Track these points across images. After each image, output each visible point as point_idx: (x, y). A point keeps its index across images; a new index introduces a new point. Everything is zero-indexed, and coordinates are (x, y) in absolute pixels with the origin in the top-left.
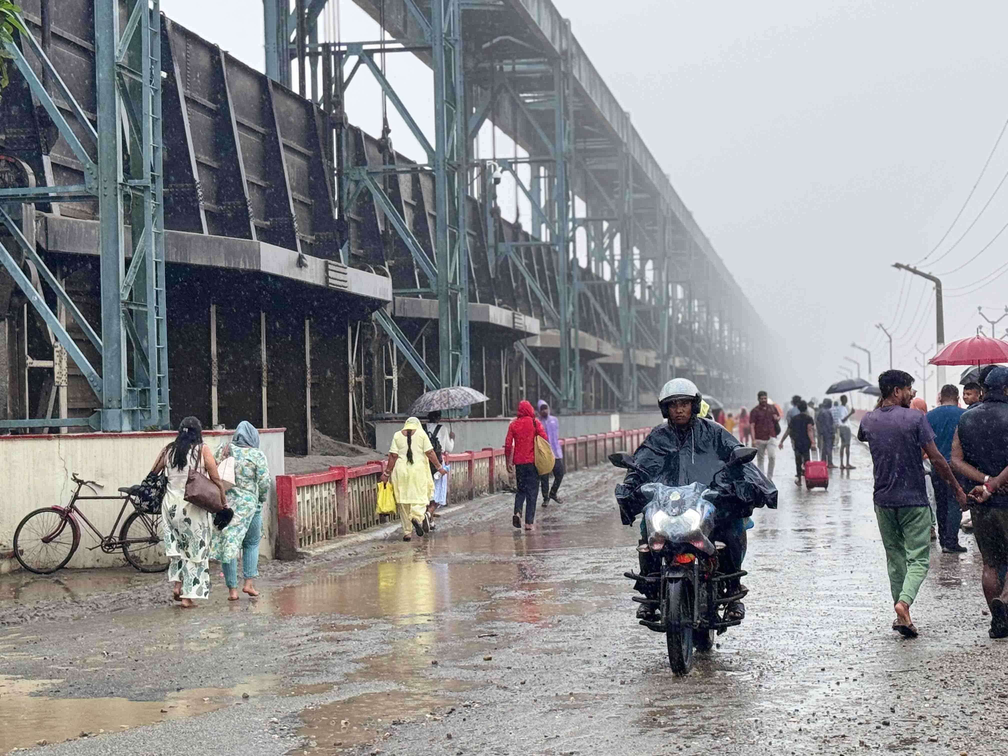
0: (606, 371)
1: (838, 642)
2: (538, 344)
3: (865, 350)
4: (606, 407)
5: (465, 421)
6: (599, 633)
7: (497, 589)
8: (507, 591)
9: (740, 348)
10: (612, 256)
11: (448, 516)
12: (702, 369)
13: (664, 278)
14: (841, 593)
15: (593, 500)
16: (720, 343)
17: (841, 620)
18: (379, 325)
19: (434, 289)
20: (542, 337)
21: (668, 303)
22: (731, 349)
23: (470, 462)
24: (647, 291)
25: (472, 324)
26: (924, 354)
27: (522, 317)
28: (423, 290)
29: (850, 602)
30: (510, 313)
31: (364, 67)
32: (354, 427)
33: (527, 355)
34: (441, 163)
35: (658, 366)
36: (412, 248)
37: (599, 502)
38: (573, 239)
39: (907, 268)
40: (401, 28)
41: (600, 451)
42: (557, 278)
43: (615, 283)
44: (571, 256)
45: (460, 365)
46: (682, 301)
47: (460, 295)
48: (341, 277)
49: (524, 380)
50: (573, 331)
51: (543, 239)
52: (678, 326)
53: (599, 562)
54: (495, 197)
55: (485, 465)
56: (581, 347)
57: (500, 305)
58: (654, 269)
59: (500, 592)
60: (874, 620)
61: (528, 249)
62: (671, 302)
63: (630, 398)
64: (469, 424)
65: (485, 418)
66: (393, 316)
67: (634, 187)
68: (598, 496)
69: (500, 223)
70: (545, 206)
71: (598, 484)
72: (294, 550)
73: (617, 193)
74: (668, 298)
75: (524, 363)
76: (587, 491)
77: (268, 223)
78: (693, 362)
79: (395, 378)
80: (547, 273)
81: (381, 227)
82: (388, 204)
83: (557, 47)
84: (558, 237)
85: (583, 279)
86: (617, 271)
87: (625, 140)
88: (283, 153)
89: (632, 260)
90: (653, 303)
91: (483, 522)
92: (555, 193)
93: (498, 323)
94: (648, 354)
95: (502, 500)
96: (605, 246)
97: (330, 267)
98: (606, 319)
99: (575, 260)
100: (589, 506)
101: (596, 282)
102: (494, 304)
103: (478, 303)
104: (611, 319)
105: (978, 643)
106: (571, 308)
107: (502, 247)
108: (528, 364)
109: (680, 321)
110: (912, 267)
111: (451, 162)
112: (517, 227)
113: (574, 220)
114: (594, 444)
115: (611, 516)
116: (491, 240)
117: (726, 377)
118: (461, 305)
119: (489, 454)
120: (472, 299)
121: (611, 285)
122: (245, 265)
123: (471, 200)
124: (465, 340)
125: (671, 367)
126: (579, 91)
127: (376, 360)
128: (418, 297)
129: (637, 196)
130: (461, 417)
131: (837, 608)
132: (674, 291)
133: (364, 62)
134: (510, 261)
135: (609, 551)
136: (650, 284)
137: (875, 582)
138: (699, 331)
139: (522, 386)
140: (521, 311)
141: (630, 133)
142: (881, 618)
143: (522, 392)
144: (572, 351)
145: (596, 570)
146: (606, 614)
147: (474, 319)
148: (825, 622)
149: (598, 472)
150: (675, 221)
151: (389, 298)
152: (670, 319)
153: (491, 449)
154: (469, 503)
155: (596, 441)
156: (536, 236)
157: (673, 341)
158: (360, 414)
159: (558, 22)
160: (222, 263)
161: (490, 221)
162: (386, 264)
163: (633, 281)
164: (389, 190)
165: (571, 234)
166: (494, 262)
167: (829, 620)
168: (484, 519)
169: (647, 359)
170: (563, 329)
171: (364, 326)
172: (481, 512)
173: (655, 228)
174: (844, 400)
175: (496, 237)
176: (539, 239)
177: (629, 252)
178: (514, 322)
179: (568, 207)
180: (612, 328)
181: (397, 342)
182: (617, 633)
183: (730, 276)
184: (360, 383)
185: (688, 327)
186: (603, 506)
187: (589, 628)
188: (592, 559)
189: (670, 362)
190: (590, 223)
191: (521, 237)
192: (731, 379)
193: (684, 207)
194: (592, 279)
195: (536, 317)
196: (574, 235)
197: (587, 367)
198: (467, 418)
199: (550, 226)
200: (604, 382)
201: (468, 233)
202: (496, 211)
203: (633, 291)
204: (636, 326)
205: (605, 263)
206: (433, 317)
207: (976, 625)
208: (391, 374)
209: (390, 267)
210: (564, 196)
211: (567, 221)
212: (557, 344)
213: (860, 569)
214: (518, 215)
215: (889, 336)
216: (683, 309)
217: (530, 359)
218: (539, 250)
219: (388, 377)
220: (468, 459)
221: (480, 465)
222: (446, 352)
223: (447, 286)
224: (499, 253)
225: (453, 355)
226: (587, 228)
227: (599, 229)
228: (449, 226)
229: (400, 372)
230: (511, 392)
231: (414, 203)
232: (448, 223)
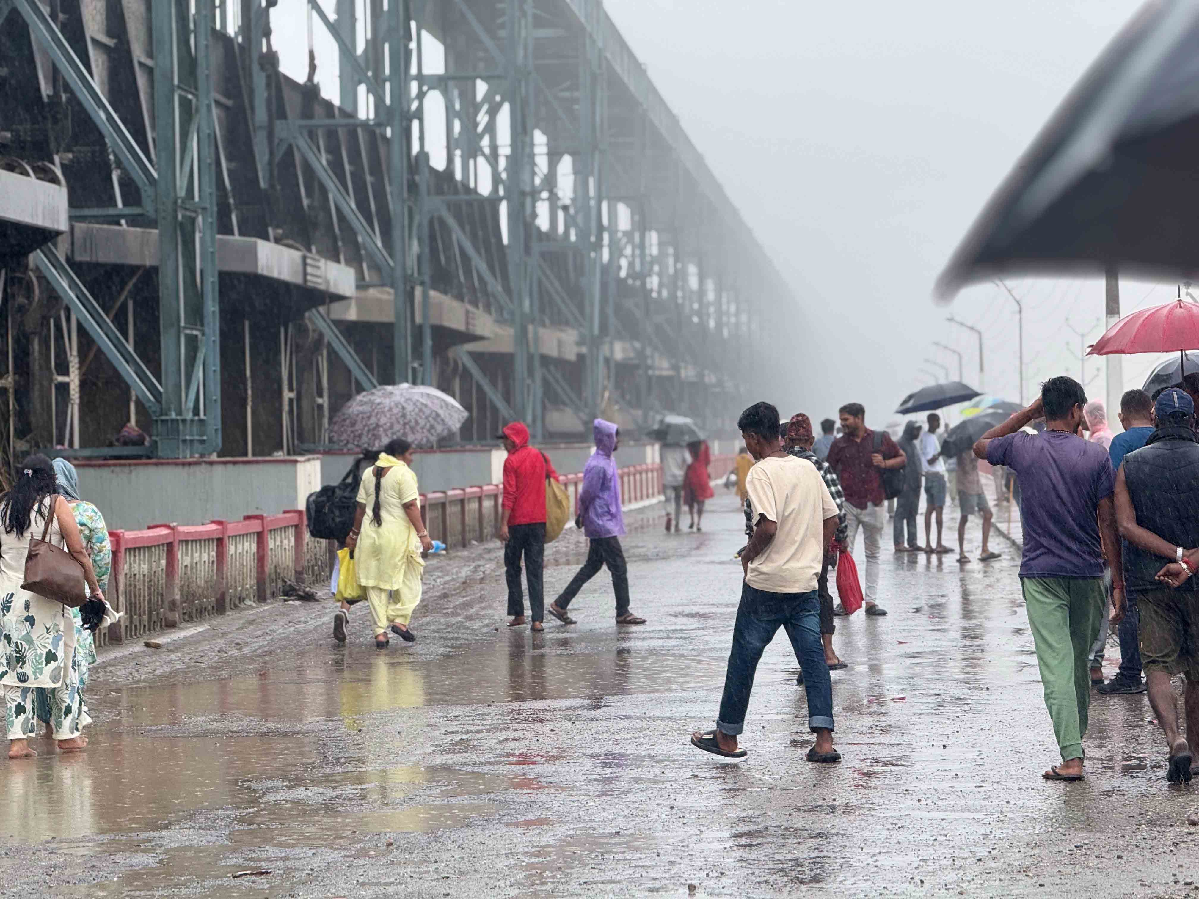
0: (484, 370)
1: (917, 879)
2: (352, 315)
3: (973, 329)
4: (482, 437)
5: (211, 463)
6: (464, 867)
7: (270, 784)
8: (289, 788)
9: (737, 325)
10: (494, 148)
11: (176, 647)
12: (665, 364)
13: (592, 192)
14: (923, 786)
15: (454, 614)
16: (699, 313)
17: (924, 836)
18: (42, 278)
19: (148, 208)
20: (360, 303)
21: (600, 238)
22: (719, 325)
23: (220, 542)
24: (561, 215)
25: (223, 275)
26: (1081, 335)
27: (322, 263)
28: (128, 211)
29: (940, 803)
30: (296, 255)
33: (331, 335)
35: (581, 357)
36: (107, 129)
37: (469, 618)
38: (419, 115)
41: (471, 519)
42: (388, 189)
43: (501, 199)
44: (415, 148)
45: (200, 356)
46: (628, 234)
47: (200, 220)
49: (325, 387)
50: (418, 291)
51: (362, 115)
52: (622, 282)
53: (468, 732)
54: (267, 33)
55: (250, 546)
56: (434, 321)
57: (277, 241)
58: (576, 172)
59: (276, 789)
60: (986, 836)
61: (331, 134)
62: (606, 236)
63: (529, 418)
64: (219, 470)
65: (250, 457)
66: (69, 260)
67: (535, 16)
68: (466, 605)
69: (279, 83)
70: (366, 50)
71: (466, 584)
73: (502, 26)
74: (601, 228)
75: (325, 353)
76: (445, 596)
78: (648, 351)
79: (73, 379)
80: (369, 179)
81: (46, 89)
82: (61, 45)
84: (390, 110)
85: (440, 191)
86: (504, 176)
89: (532, 156)
90: (573, 238)
91: (244, 656)
92: (384, 26)
93: (275, 274)
94: (563, 336)
95: (283, 614)
96: (480, 129)
98: (483, 267)
99: (423, 155)
100: (448, 626)
101: (463, 197)
102: (266, 238)
103: (237, 237)
104: (491, 267)
105: (1180, 878)
106: (415, 247)
107: (281, 129)
108: (333, 356)
109: (623, 274)
112: (310, 90)
113: (420, 78)
114: (459, 508)
115: (491, 644)
116: (261, 115)
117: (710, 378)
118: (201, 239)
119: (255, 526)
120: (225, 228)
121: (493, 202)
123: (222, 37)
124: (211, 307)
125: (607, 361)
127: (36, 347)
128: (119, 224)
129: (543, 33)
130: (202, 456)
131: (916, 814)
132: (613, 214)
134: (297, 156)
135: (486, 710)
136: (567, 202)
137: (988, 766)
138: (659, 292)
139: (321, 395)
140: (319, 252)
142: (998, 833)
143: (320, 407)
144: (418, 332)
145: (463, 746)
146: (478, 831)
147: (227, 268)
148: (893, 841)
149: (469, 559)
150: (614, 81)
151: (63, 225)
152: (605, 270)
153: (260, 517)
154: (218, 621)
155: (462, 502)
156: (349, 109)
157: (610, 311)
161: (259, 80)
162: (56, 158)
163: (534, 195)
164: (61, 16)
165: (414, 106)
166: (266, 158)
167: (901, 838)
168: (246, 650)
169: (560, 343)
170: (401, 286)
171: (12, 279)
172: (240, 637)
173: (576, 94)
174: (934, 421)
175: (269, 109)
176: (353, 115)
177: (527, 139)
178: (305, 274)
179: (408, 53)
180: (495, 286)
181: (80, 312)
182: (500, 866)
183: (718, 188)
185: (638, 283)
186: (476, 625)
187: (446, 856)
188: (454, 726)
189: (605, 350)
190: (451, 84)
191: (318, 110)
192: (720, 383)
194: (456, 192)
195: (348, 263)
196: (420, 108)
197: (445, 362)
198: (214, 457)
199: (376, 89)
200: (480, 388)
201: (217, 102)
202: (270, 60)
203: (534, 215)
204: (540, 282)
205: (481, 160)
206: (148, 262)
207: (1175, 844)
208: (67, 373)
209: (63, 166)
210: (401, 32)
211: (407, 78)
212: (387, 316)
213: (961, 740)
214: (313, 68)
215: (1017, 302)
216: (628, 251)
217: (336, 345)
218: (352, 134)
219: (61, 379)
220: (216, 536)
221: (240, 547)
222: (173, 331)
223: (175, 202)
224: (276, 141)
225: (187, 336)
226: (445, 93)
227: (468, 96)
228: (179, 87)
229: (84, 369)
230: (299, 407)
231: (110, 42)
232: (176, 82)
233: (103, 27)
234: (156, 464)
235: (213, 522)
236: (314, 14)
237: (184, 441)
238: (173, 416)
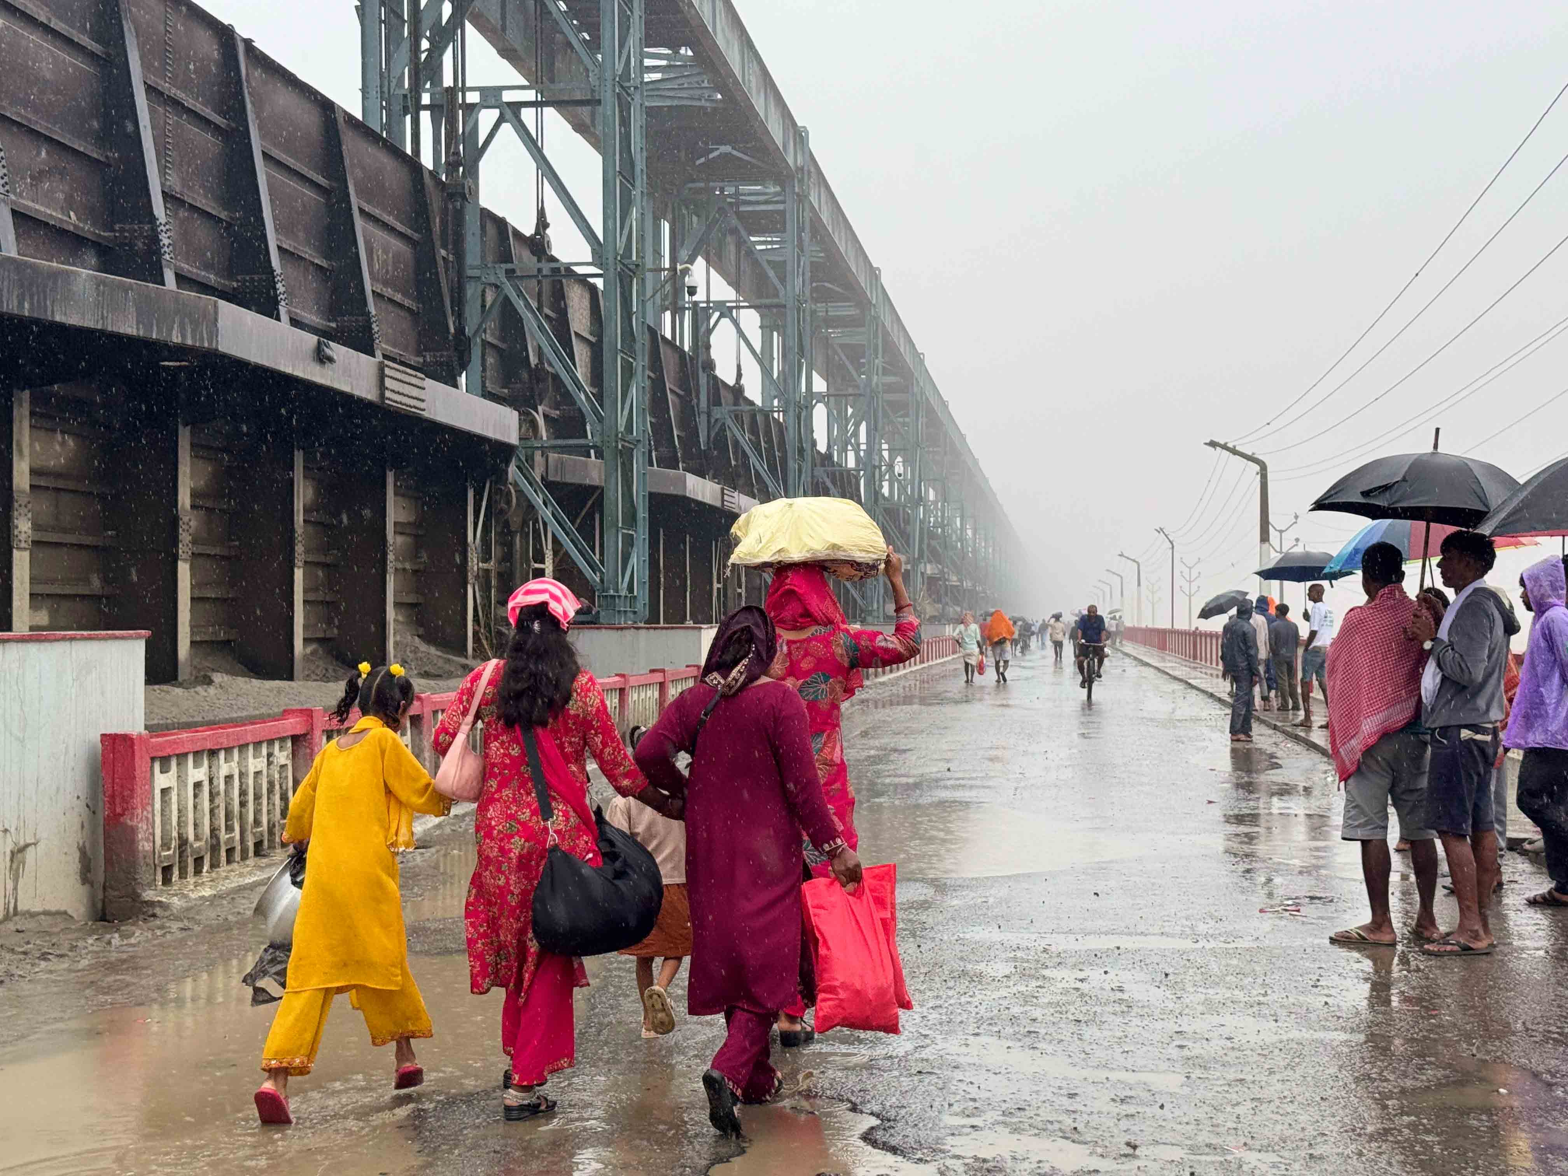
3: (1134, 561)
5: (638, 628)
10: (857, 444)
12: (955, 578)
18: (520, 492)
19: (597, 440)
23: (622, 691)
25: (654, 495)
26: (1190, 568)
27: (735, 495)
30: (716, 487)
31: (506, 128)
32: (476, 634)
34: (611, 260)
38: (810, 418)
39: (1225, 447)
40: (588, 121)
45: (634, 549)
46: (935, 503)
47: (636, 452)
48: (415, 392)
49: (743, 579)
52: (930, 530)
54: (708, 347)
57: (703, 476)
61: (753, 422)
64: (643, 633)
65: (662, 625)
66: (543, 479)
67: (883, 367)
69: (716, 383)
72: (135, 897)
74: (919, 498)
77: (334, 325)
78: (946, 571)
79: (548, 567)
81: (533, 359)
83: (790, 161)
84: (787, 401)
85: (822, 464)
87: (874, 302)
88: (359, 223)
89: (880, 451)
90: (903, 502)
93: (699, 498)
96: (850, 432)
97: (387, 371)
99: (813, 443)
101: (837, 468)
107: (717, 412)
109: (932, 525)
110: (1230, 445)
111: (626, 261)
112: (737, 391)
116: (703, 403)
118: (637, 465)
119: (659, 677)
122: (184, 336)
123: (680, 352)
124: (642, 514)
126: (817, 227)
127: (518, 541)
130: (633, 623)
133: (506, 121)
134: (728, 433)
138: (952, 537)
139: (740, 587)
140: (732, 486)
141: (881, 296)
143: (739, 595)
147: (665, 491)
150: (930, 411)
151: (515, 441)
152: (921, 522)
153: (663, 671)
156: (766, 410)
157: (925, 547)
158: (487, 615)
159: (791, 131)
160: (129, 327)
161: (703, 379)
162: (540, 408)
164: (550, 314)
166: (706, 430)
171: (495, 491)
175: (709, 400)
176: (768, 414)
177: (877, 443)
178: (723, 500)
184: (487, 572)
185: (940, 531)
190: (831, 402)
191: (744, 405)
193: (939, 395)
194: (833, 465)
202: (710, 365)
203: (881, 487)
205: (849, 450)
206: (597, 483)
208: (542, 562)
210: (796, 350)
214: (739, 375)
215: (1171, 542)
218: (768, 428)
219: (537, 566)
220: (618, 686)
221: (643, 695)
222: (614, 530)
223: (617, 435)
224: (713, 421)
225: (623, 534)
226: (827, 405)
227: (842, 412)
228: (622, 351)
229: (557, 560)
230: (725, 596)
231: (593, 339)
232: (619, 347)
233: (588, 329)
234: (598, 628)
235: (617, 675)
236: (742, 343)
237: (619, 612)
238: (612, 592)
